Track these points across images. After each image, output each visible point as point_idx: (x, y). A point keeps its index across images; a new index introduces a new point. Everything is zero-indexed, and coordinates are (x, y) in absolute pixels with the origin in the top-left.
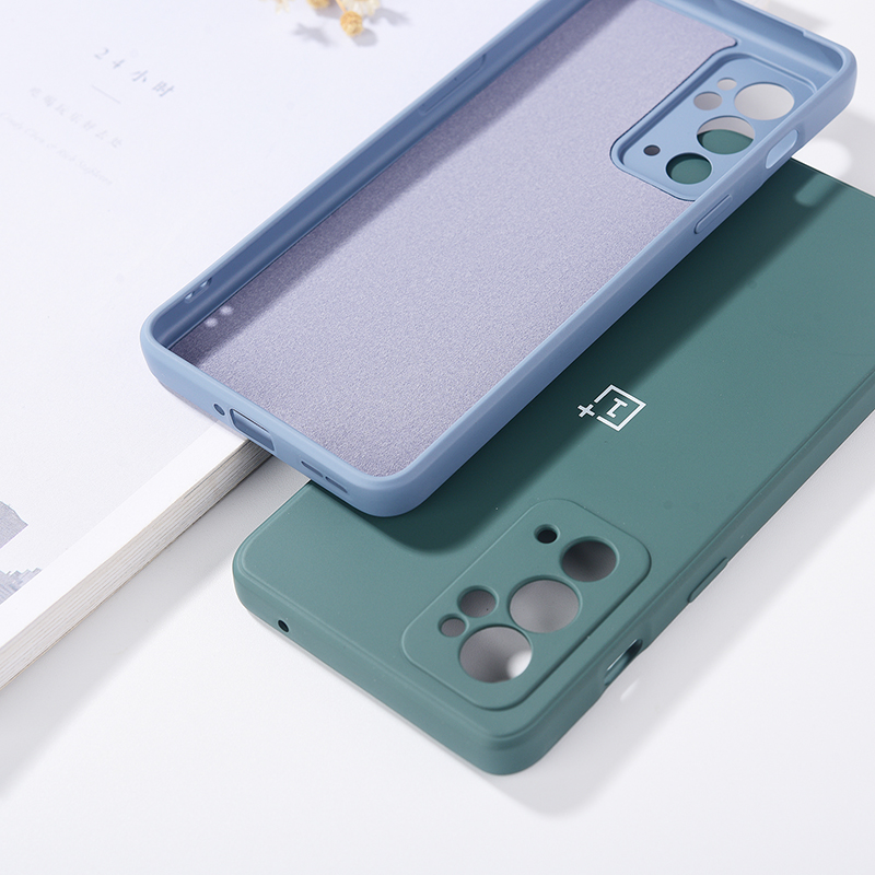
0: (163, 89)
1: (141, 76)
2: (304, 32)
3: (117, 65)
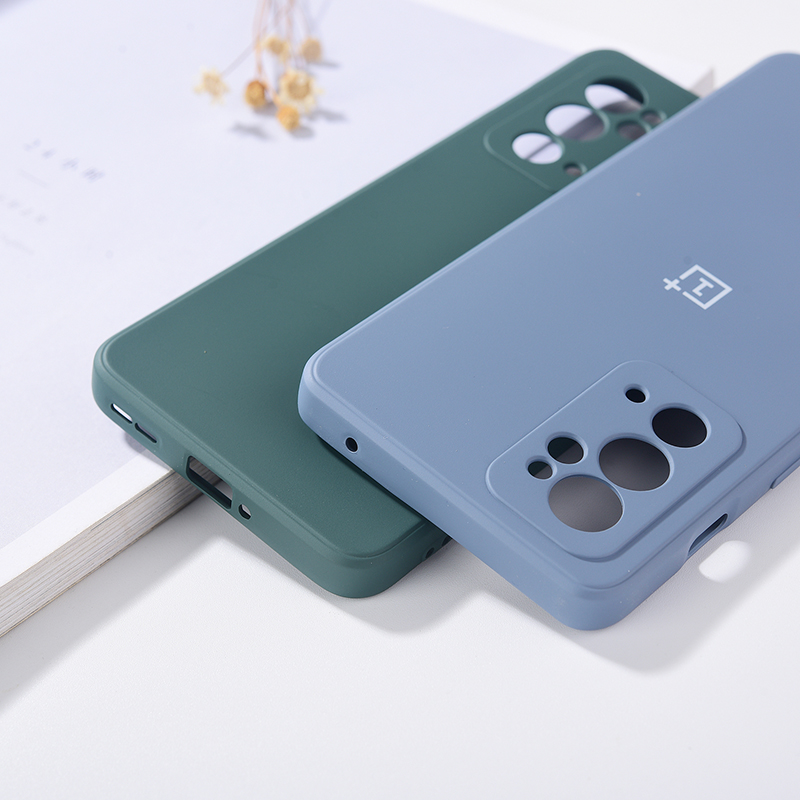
0: (92, 174)
1: (71, 164)
2: (241, 129)
3: (47, 154)
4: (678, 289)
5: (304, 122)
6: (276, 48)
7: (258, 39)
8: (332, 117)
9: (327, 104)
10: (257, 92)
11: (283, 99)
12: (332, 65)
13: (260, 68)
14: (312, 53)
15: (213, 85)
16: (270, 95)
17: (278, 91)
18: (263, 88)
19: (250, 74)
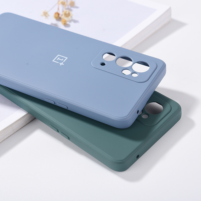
4: (60, 63)
5: (68, 23)
6: (63, 4)
7: (59, 1)
8: (75, 21)
9: (74, 18)
10: (57, 15)
11: (63, 17)
12: (77, 7)
13: (58, 9)
14: (72, 4)
15: (46, 14)
16: (60, 16)
17: (62, 15)
18: (59, 14)
19: (56, 11)
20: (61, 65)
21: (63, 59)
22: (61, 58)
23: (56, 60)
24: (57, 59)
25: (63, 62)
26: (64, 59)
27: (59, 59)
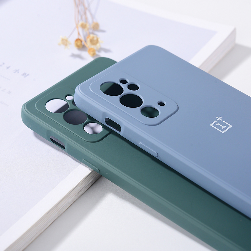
0: (25, 75)
1: (17, 71)
2: (74, 56)
3: (8, 68)
6: (83, 26)
7: (77, 25)
10: (79, 43)
11: (88, 45)
12: (103, 31)
13: (79, 34)
14: (96, 27)
15: (65, 42)
17: (86, 42)
18: (81, 41)
19: (75, 36)
20: (221, 118)
21: (217, 125)
22: (220, 128)
23: (228, 126)
24: (225, 126)
25: (217, 121)
26: (214, 125)
27: (223, 127)
